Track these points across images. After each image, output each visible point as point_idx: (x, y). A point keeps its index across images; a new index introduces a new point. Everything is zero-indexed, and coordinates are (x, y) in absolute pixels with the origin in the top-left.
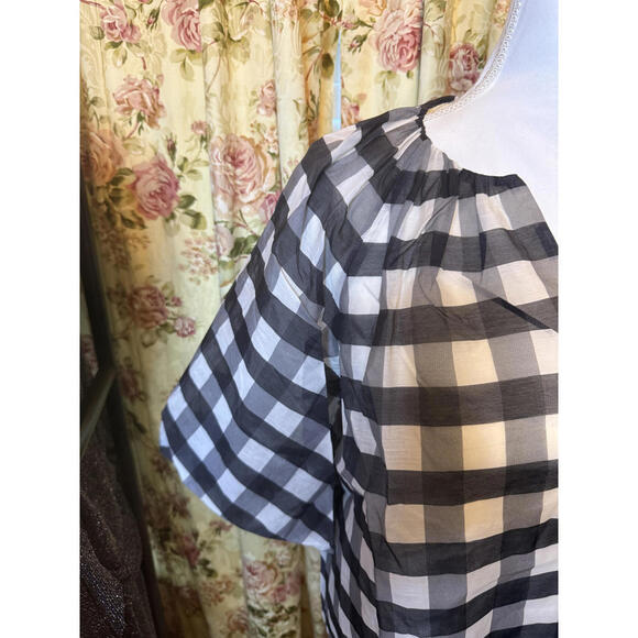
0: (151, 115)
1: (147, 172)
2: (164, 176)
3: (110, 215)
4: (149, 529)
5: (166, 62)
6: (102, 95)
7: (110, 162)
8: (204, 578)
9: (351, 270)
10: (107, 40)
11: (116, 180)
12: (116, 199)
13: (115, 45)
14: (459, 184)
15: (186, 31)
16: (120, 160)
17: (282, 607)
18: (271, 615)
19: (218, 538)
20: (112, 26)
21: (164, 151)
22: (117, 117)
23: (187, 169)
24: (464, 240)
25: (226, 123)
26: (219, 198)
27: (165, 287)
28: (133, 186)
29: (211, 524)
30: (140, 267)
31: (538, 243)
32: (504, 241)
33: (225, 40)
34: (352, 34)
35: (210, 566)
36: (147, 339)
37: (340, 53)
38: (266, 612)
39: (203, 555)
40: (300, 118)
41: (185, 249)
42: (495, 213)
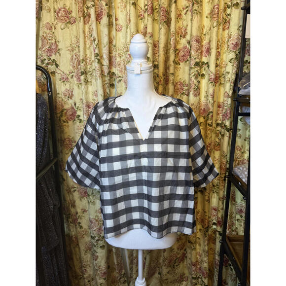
0: (71, 97)
1: (69, 110)
2: (73, 110)
3: (60, 120)
4: (64, 216)
5: (74, 85)
6: (60, 92)
7: (61, 107)
8: (79, 229)
9: (100, 125)
10: (62, 81)
11: (62, 111)
12: (62, 116)
13: (64, 82)
14: (118, 110)
15: (79, 79)
16: (63, 107)
17: (100, 236)
18: (97, 238)
19: (83, 215)
20: (63, 78)
21: (73, 105)
22: (63, 97)
23: (79, 109)
24: (118, 119)
25: (86, 99)
26: (85, 115)
27: (72, 138)
28: (66, 113)
29: (82, 210)
30: (66, 133)
31: (130, 119)
32: (123, 119)
33: (86, 82)
34: (118, 79)
35: (80, 225)
36: (67, 152)
37: (116, 83)
38: (96, 237)
39: (79, 220)
40: (102, 98)
41: (77, 128)
42: (123, 114)
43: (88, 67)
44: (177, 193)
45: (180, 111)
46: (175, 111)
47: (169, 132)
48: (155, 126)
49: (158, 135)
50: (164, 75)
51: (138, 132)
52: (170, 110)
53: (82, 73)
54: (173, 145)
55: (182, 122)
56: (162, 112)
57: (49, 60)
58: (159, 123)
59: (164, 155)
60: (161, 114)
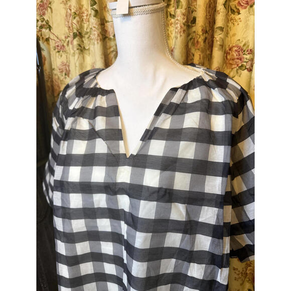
0: (68, 73)
10: (56, 50)
13: (59, 52)
16: (59, 88)
22: (59, 74)
33: (82, 49)
42: (101, 101)
43: (85, 26)
44: (189, 274)
45: (217, 97)
46: (205, 97)
47: (182, 144)
48: (156, 129)
49: (157, 148)
50: (205, 31)
51: (122, 139)
52: (195, 95)
53: (75, 36)
54: (190, 175)
55: (219, 123)
56: (176, 99)
57: (42, 22)
58: (166, 122)
59: (164, 195)
60: (171, 104)
